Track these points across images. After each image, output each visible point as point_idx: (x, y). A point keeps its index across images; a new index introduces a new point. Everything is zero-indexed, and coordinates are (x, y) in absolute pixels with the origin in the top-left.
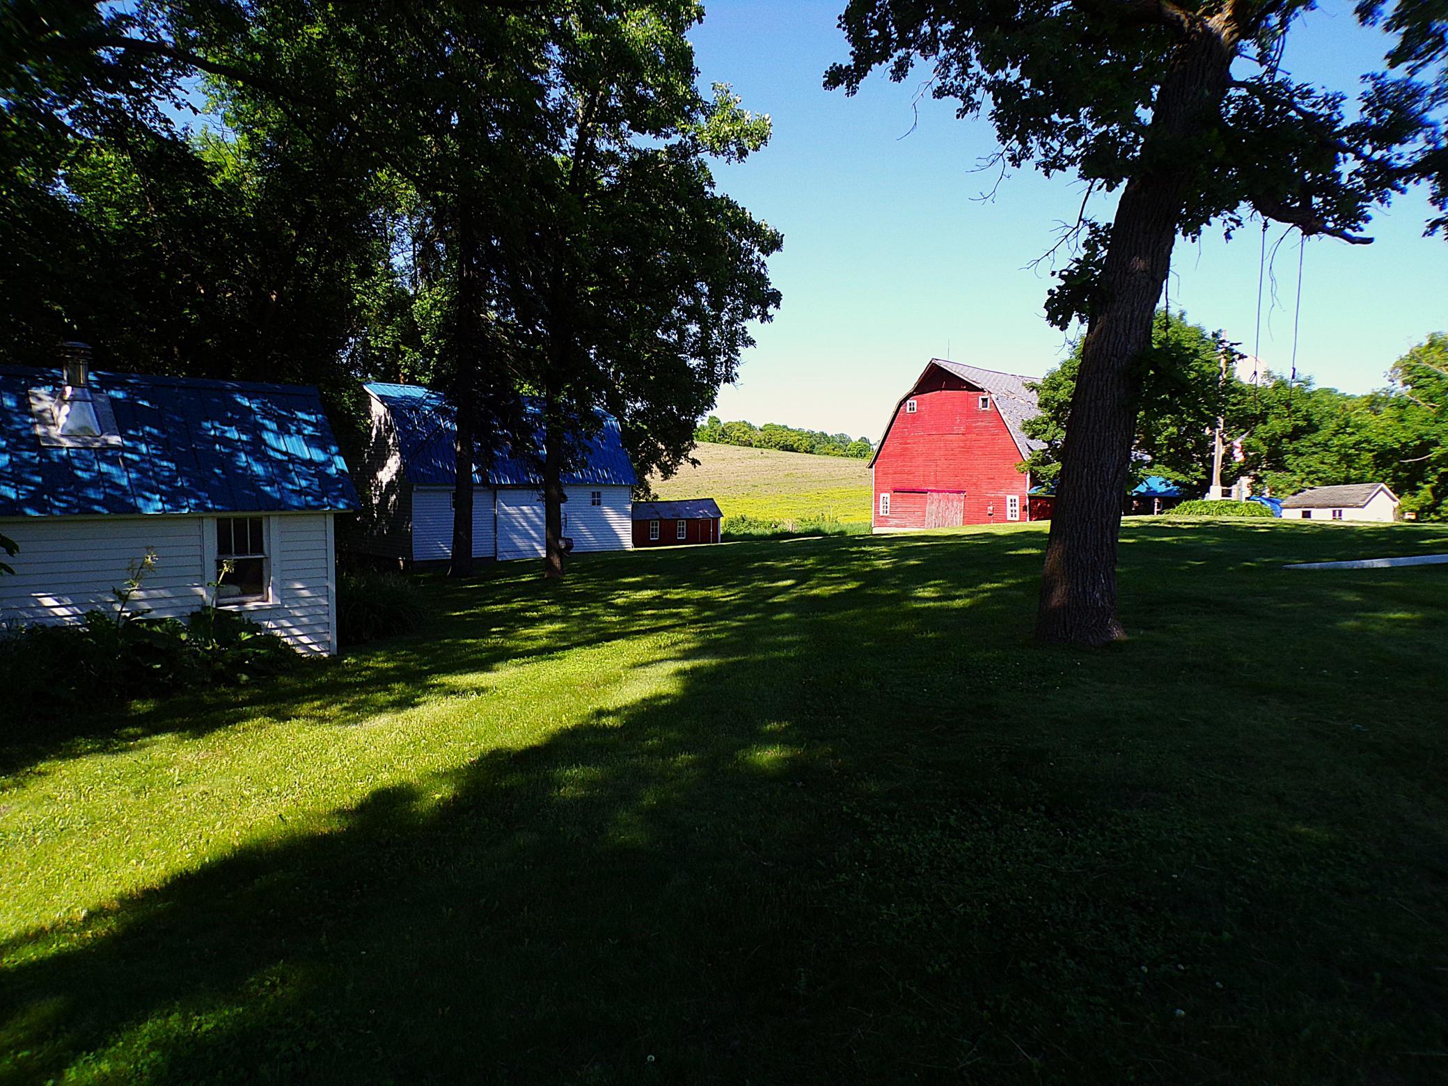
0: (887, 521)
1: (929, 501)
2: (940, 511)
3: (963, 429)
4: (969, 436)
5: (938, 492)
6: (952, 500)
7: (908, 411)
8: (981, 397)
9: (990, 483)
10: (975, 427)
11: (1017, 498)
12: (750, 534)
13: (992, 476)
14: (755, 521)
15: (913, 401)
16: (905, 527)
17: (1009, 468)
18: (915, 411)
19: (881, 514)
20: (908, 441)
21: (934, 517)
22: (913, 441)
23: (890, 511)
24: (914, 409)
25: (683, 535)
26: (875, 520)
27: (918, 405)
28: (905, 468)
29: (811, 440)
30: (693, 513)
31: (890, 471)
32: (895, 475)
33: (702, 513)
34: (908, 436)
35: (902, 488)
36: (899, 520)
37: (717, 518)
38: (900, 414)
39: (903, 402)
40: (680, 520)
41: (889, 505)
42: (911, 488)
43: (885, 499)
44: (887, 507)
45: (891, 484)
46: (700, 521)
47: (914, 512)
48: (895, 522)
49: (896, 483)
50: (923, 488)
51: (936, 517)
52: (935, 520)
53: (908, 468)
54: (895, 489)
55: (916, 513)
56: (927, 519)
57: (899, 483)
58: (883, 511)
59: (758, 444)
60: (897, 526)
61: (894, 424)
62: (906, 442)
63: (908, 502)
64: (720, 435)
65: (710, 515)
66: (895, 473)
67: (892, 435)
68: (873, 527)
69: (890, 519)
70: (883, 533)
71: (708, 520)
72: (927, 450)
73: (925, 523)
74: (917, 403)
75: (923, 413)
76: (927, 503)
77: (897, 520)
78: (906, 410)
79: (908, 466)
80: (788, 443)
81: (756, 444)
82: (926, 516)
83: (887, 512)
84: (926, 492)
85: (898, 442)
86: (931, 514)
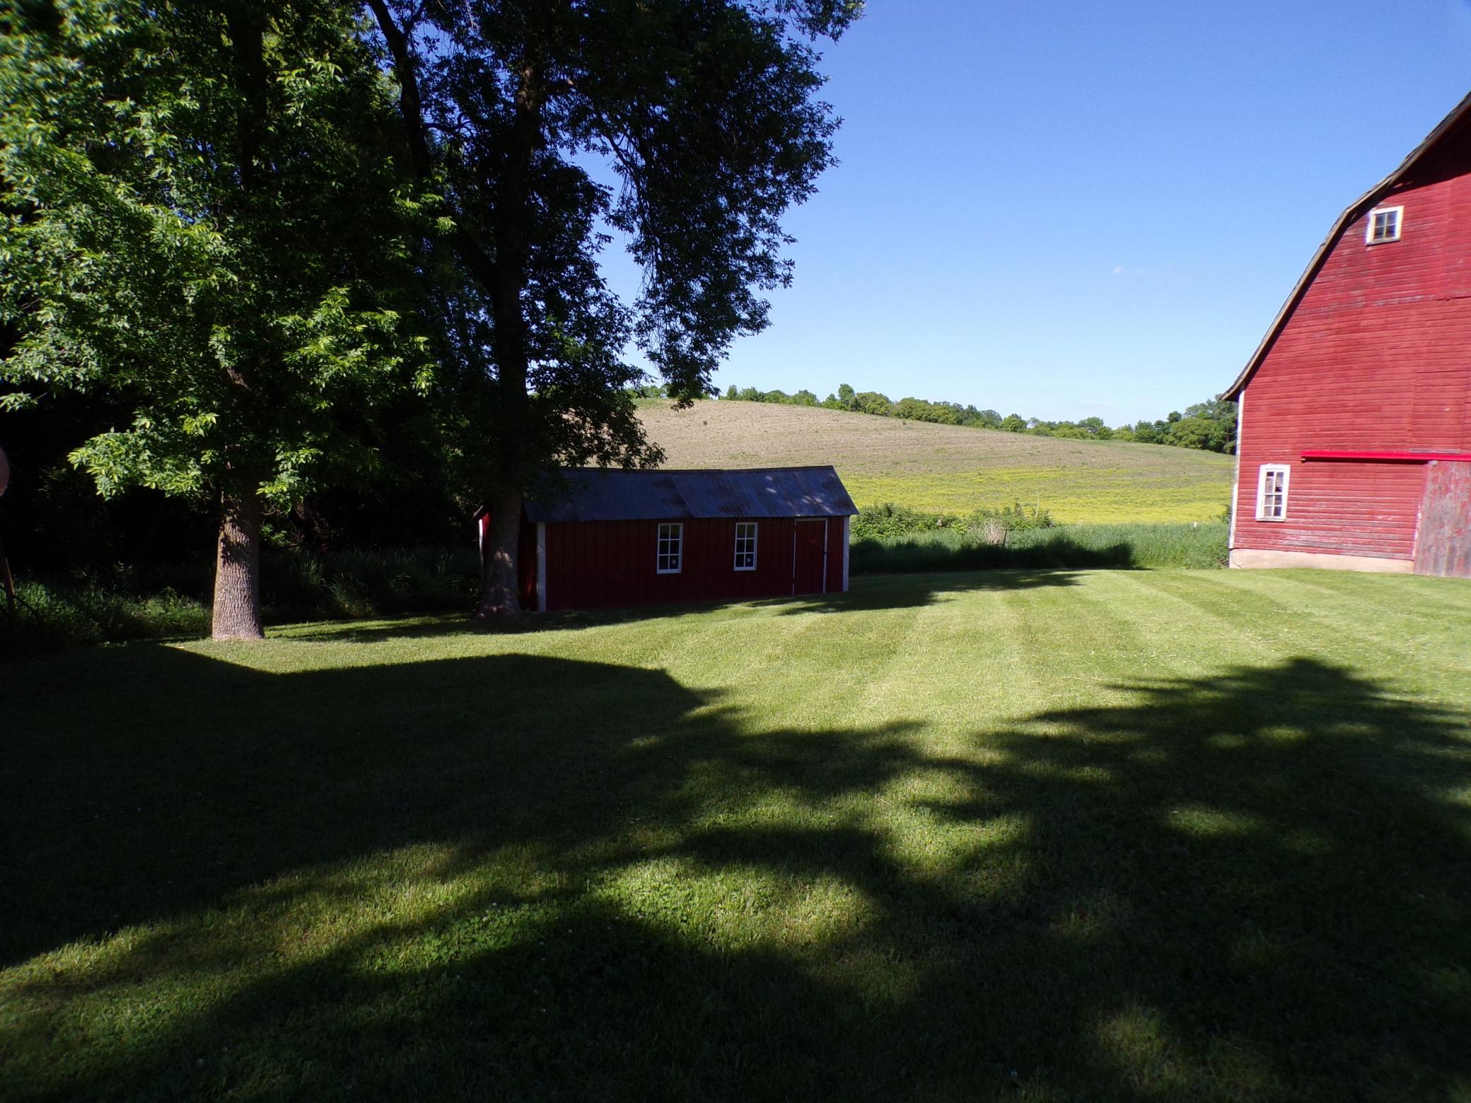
0: (1277, 535)
1: (1430, 486)
7: (1370, 238)
12: (911, 546)
14: (909, 514)
15: (1394, 209)
16: (1338, 551)
18: (1397, 235)
19: (1260, 515)
20: (1363, 323)
21: (1448, 531)
22: (1382, 321)
23: (1288, 511)
24: (1391, 231)
25: (749, 560)
26: (1237, 531)
27: (1405, 219)
28: (1350, 397)
29: (958, 414)
30: (782, 502)
31: (1292, 406)
32: (1310, 416)
33: (804, 500)
34: (1366, 310)
35: (1334, 450)
36: (1317, 532)
37: (843, 516)
38: (1343, 251)
39: (1357, 215)
40: (738, 519)
41: (1285, 494)
42: (1364, 450)
43: (1274, 478)
44: (1279, 499)
45: (1294, 441)
46: (797, 522)
47: (1372, 514)
48: (1304, 538)
49: (1311, 436)
50: (1411, 451)
51: (1459, 532)
52: (1451, 539)
53: (1358, 397)
54: (1310, 453)
55: (1380, 517)
56: (1421, 534)
57: (1326, 436)
58: (1267, 510)
59: (898, 415)
60: (1311, 548)
61: (1317, 280)
62: (1357, 325)
63: (1353, 487)
64: (852, 407)
65: (827, 509)
66: (1311, 410)
67: (1308, 311)
68: (1231, 547)
69: (1287, 531)
70: (1266, 565)
71: (818, 517)
72: (1433, 343)
73: (1411, 546)
74: (1405, 213)
75: (1423, 240)
76: (1422, 491)
77: (1310, 532)
78: (1363, 237)
79: (1358, 391)
80: (931, 417)
81: (896, 415)
82: (1419, 525)
83: (1277, 512)
84: (1424, 462)
85: (1325, 327)
86: (1437, 522)
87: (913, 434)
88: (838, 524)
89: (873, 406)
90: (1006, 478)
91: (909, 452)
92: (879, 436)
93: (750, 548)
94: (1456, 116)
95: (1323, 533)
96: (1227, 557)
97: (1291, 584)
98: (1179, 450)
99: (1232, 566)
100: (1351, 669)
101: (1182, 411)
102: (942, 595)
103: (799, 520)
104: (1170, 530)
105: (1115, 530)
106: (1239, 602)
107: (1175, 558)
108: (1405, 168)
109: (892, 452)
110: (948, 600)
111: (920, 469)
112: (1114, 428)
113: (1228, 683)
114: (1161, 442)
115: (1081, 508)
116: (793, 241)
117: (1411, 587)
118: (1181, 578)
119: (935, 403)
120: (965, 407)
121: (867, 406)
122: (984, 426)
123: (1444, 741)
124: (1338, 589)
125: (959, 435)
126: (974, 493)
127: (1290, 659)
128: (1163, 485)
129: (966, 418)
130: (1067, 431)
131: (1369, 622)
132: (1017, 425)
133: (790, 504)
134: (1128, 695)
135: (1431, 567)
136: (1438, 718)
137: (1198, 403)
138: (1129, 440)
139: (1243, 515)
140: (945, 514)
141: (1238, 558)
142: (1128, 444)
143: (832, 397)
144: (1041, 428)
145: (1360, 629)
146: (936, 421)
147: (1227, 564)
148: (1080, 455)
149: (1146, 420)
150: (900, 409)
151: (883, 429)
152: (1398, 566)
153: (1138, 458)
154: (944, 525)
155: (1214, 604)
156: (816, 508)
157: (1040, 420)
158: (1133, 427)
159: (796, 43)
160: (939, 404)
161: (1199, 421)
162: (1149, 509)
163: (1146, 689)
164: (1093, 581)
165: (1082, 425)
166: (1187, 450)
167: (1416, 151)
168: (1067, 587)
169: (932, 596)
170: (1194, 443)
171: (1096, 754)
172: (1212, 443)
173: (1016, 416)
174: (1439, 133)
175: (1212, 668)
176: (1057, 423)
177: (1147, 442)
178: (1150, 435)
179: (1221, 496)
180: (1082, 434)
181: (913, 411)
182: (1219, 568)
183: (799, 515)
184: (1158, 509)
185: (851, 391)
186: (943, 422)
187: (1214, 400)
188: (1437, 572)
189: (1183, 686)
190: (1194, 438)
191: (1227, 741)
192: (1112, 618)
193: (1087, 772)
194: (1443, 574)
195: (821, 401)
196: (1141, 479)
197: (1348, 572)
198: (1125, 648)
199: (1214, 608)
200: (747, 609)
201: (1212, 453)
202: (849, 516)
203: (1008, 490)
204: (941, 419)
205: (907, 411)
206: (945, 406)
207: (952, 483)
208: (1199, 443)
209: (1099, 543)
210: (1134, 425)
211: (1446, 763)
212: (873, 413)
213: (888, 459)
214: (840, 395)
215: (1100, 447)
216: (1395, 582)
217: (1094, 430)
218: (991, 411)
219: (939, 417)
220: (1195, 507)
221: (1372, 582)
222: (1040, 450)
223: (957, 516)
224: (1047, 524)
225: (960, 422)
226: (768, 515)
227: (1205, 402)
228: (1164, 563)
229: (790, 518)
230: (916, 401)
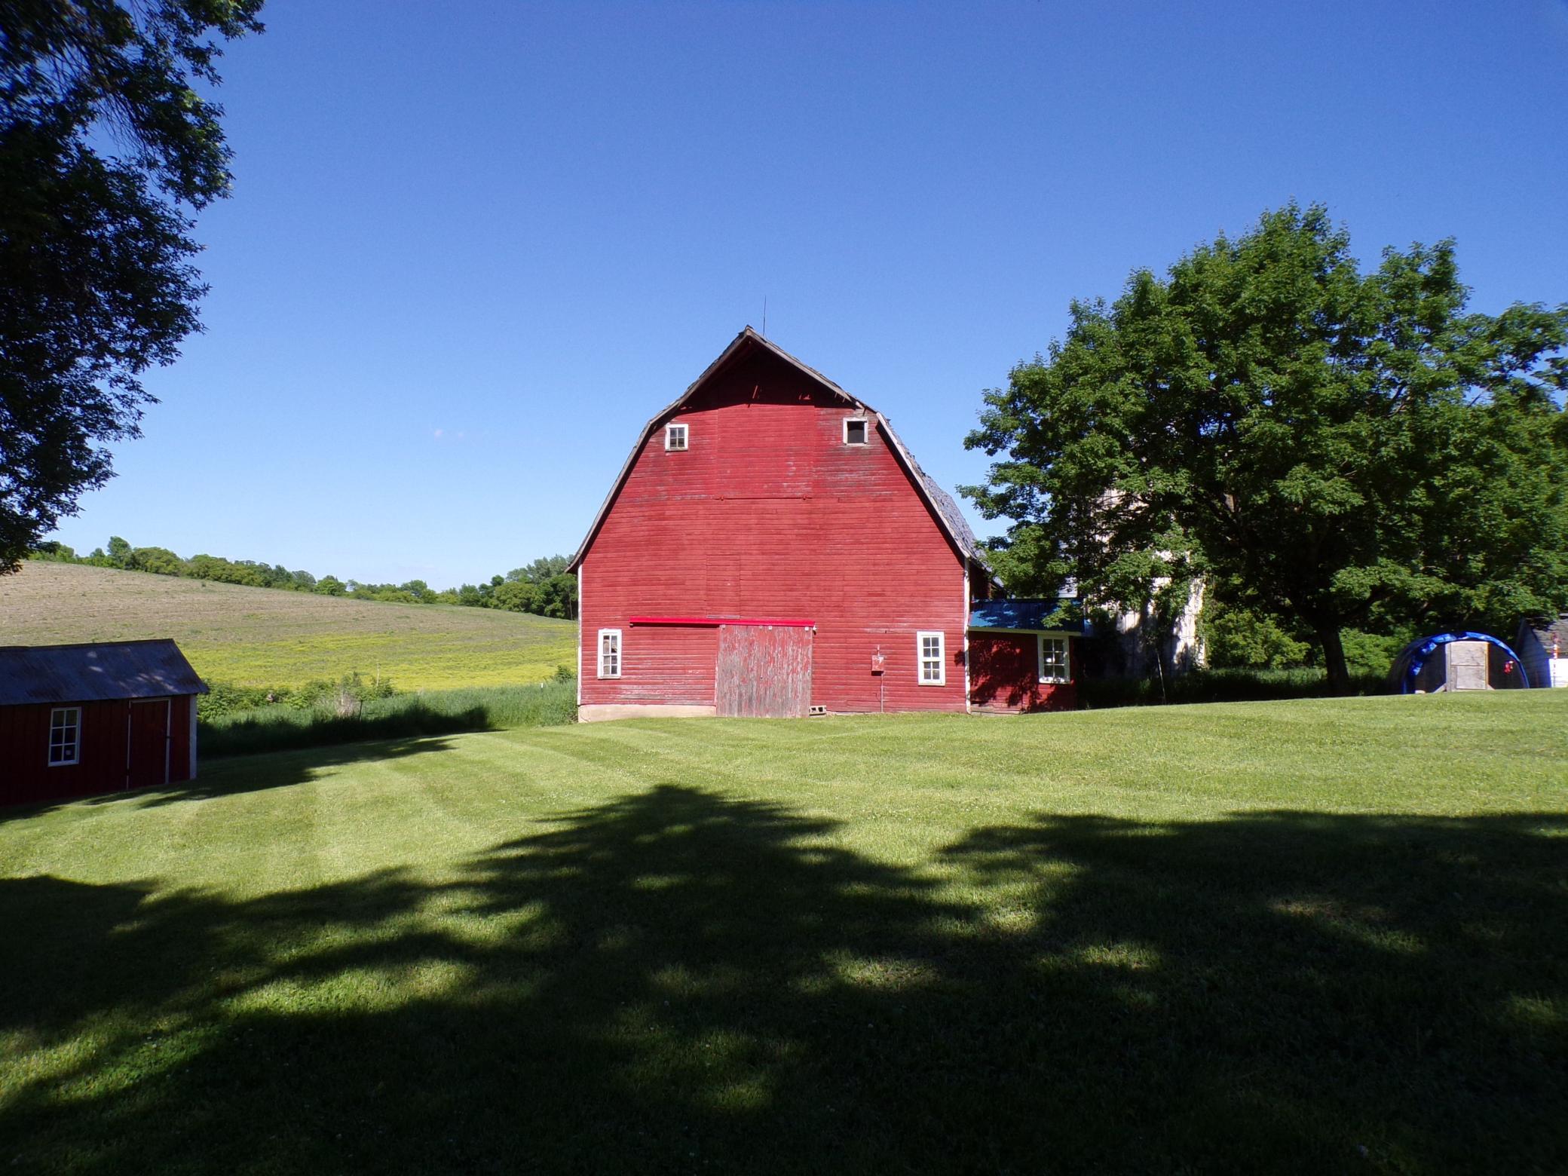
0: (615, 691)
1: (722, 645)
2: (752, 664)
3: (803, 488)
4: (821, 504)
5: (747, 623)
6: (783, 644)
7: (667, 446)
8: (845, 421)
9: (875, 604)
10: (836, 484)
11: (941, 636)
12: (251, 725)
13: (878, 589)
15: (682, 426)
16: (662, 702)
17: (918, 572)
18: (686, 446)
19: (600, 674)
20: (668, 513)
21: (736, 680)
22: (680, 512)
23: (622, 669)
24: (681, 443)
25: (68, 753)
26: (583, 689)
27: (690, 435)
28: (660, 573)
29: (265, 575)
30: (111, 682)
31: (620, 579)
32: (635, 588)
33: (140, 679)
34: (669, 502)
35: (654, 617)
36: (645, 686)
37: (189, 695)
38: (649, 454)
39: (657, 426)
40: (54, 705)
41: (619, 655)
42: (675, 617)
43: (610, 641)
44: (614, 659)
45: (623, 608)
46: (133, 704)
47: (684, 669)
48: (637, 692)
49: (637, 605)
50: (707, 617)
51: (744, 681)
52: (739, 686)
53: (668, 572)
54: (635, 619)
55: (690, 671)
56: (719, 683)
57: (649, 604)
58: (606, 669)
59: (191, 575)
60: (641, 701)
61: (633, 475)
62: (663, 514)
63: (669, 647)
64: (127, 564)
65: (171, 688)
66: (635, 582)
67: (627, 500)
68: (579, 703)
69: (623, 687)
70: (609, 717)
71: (161, 697)
72: (716, 532)
73: (713, 694)
74: (690, 430)
75: (703, 452)
76: (718, 648)
77: (640, 687)
78: (663, 445)
79: (667, 567)
80: (233, 578)
81: (188, 575)
82: (717, 677)
83: (614, 671)
84: (716, 626)
85: (641, 514)
86: (729, 673)
87: (216, 598)
88: (183, 704)
89: (158, 563)
90: (331, 646)
91: (211, 618)
92: (172, 600)
93: (70, 737)
94: (718, 365)
95: (650, 687)
96: (575, 713)
97: (634, 732)
98: (502, 613)
99: (580, 720)
100: (698, 788)
101: (504, 575)
102: (319, 770)
103: (134, 702)
104: (519, 692)
105: (464, 695)
106: (602, 749)
107: (527, 717)
108: (688, 396)
109: (189, 618)
110: (329, 775)
111: (226, 638)
112: (438, 591)
113: (623, 807)
114: (485, 606)
115: (414, 675)
116: (156, 401)
117: (718, 726)
118: (543, 734)
119: (237, 562)
120: (273, 568)
121: (148, 564)
122: (297, 589)
123: (772, 818)
124: (670, 732)
125: (272, 599)
126: (295, 664)
127: (656, 787)
128: (491, 649)
129: (274, 580)
130: (389, 594)
131: (699, 754)
132: (333, 588)
133: (122, 684)
134: (557, 824)
135: (727, 710)
136: (763, 808)
137: (519, 568)
138: (453, 604)
139: (587, 674)
140: (276, 688)
141: (585, 713)
142: (455, 608)
143: (99, 553)
144: (361, 591)
145: (694, 760)
146: (239, 582)
147: (576, 719)
148: (408, 621)
149: (469, 583)
150: (193, 567)
151: (176, 592)
152: (705, 711)
153: (466, 622)
154: (275, 699)
155: (583, 753)
156: (157, 686)
157: (359, 582)
158: (458, 590)
159: (159, 201)
160: (242, 563)
161: (521, 585)
162: (482, 673)
163: (570, 819)
164: (464, 743)
165: (405, 588)
166: (511, 613)
167: (694, 385)
168: (445, 751)
169: (309, 773)
170: (518, 607)
171: (562, 860)
172: (534, 606)
173: (332, 578)
174: (708, 375)
175: (605, 799)
176: (378, 585)
177: (472, 605)
178: (474, 598)
179: (548, 657)
180: (405, 598)
181: (207, 570)
182: (570, 723)
183: (134, 696)
184: (491, 673)
185: (125, 546)
186: (247, 584)
187: (533, 565)
188: (730, 713)
189: (594, 813)
190: (517, 601)
191: (647, 838)
192: (504, 773)
193: (565, 871)
194: (736, 716)
195: (81, 556)
196: (471, 643)
197: (672, 718)
198: (527, 795)
199: (582, 755)
200: (90, 807)
201: (535, 616)
202: (196, 694)
203: (334, 658)
204: (246, 580)
205: (202, 570)
206: (250, 565)
207: (268, 653)
208: (522, 607)
209: (456, 709)
210: (458, 588)
211: (776, 828)
212: (157, 572)
213: (185, 628)
214: (111, 550)
215: (428, 611)
216: (707, 724)
217: (417, 593)
218: (303, 572)
219: (243, 578)
220: (526, 670)
221: (691, 725)
222: (365, 615)
223: (291, 689)
224: (388, 693)
225: (268, 584)
226: (95, 698)
227: (525, 567)
228: (518, 724)
229: (123, 700)
230: (212, 559)
